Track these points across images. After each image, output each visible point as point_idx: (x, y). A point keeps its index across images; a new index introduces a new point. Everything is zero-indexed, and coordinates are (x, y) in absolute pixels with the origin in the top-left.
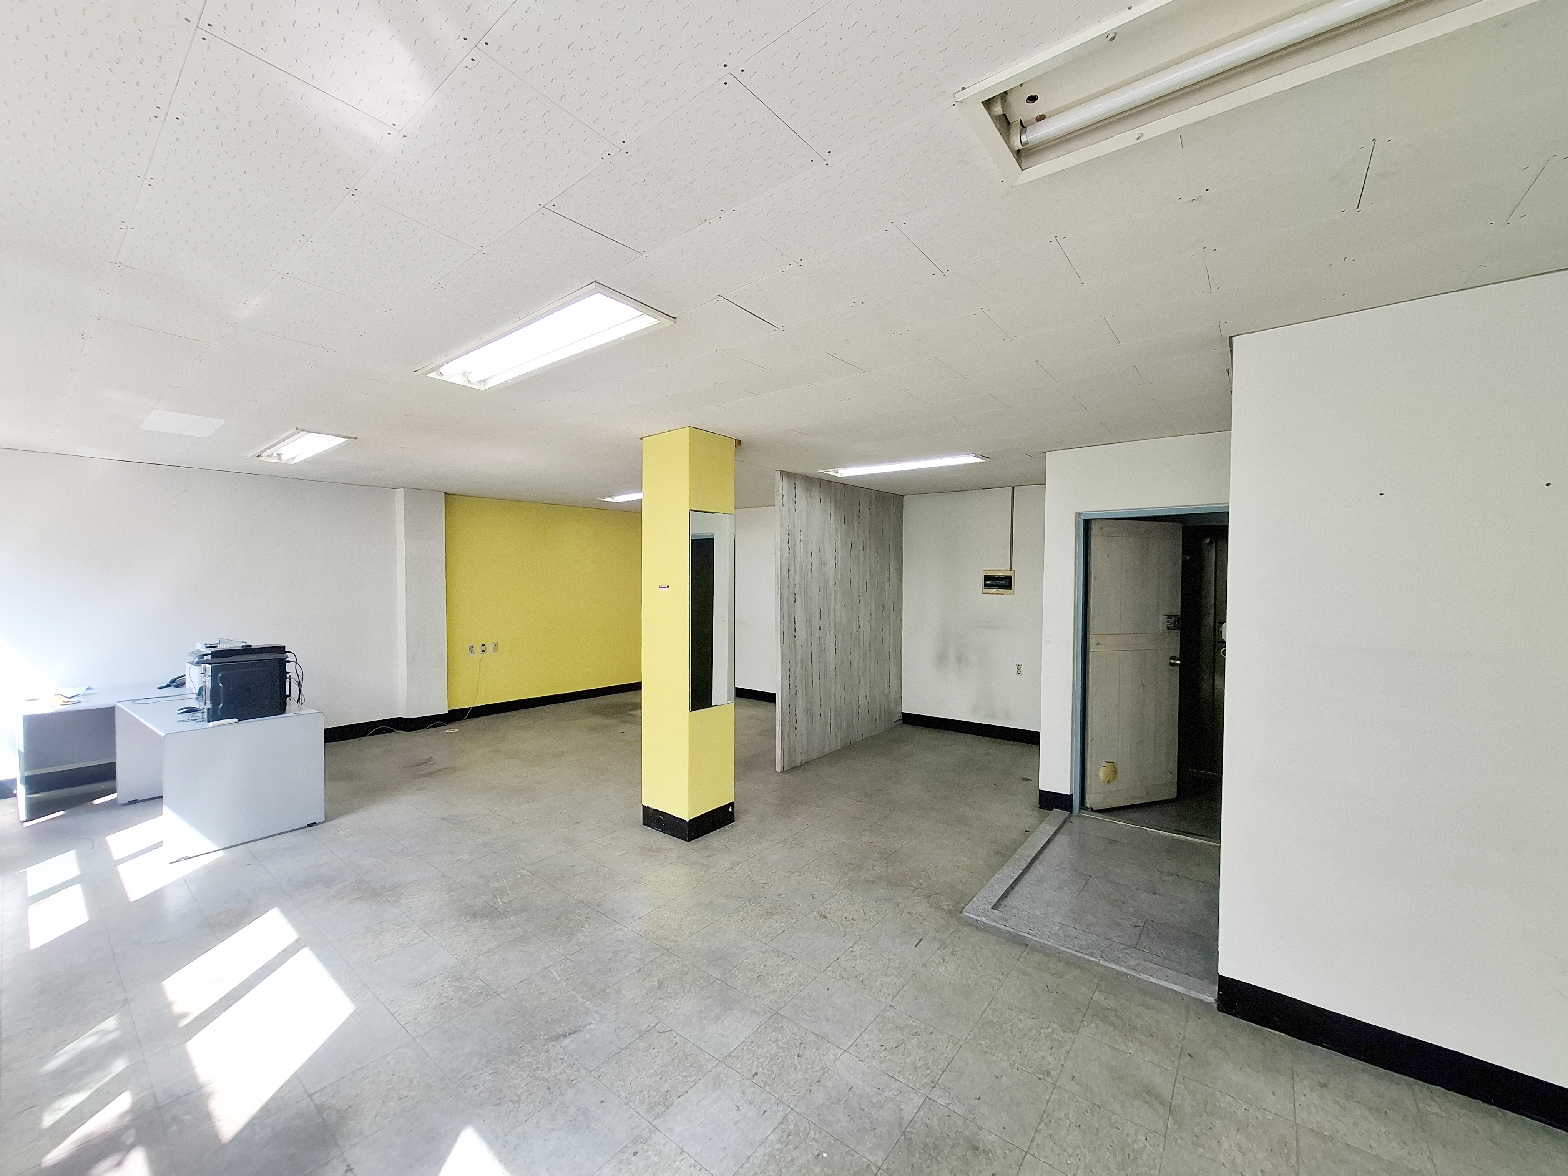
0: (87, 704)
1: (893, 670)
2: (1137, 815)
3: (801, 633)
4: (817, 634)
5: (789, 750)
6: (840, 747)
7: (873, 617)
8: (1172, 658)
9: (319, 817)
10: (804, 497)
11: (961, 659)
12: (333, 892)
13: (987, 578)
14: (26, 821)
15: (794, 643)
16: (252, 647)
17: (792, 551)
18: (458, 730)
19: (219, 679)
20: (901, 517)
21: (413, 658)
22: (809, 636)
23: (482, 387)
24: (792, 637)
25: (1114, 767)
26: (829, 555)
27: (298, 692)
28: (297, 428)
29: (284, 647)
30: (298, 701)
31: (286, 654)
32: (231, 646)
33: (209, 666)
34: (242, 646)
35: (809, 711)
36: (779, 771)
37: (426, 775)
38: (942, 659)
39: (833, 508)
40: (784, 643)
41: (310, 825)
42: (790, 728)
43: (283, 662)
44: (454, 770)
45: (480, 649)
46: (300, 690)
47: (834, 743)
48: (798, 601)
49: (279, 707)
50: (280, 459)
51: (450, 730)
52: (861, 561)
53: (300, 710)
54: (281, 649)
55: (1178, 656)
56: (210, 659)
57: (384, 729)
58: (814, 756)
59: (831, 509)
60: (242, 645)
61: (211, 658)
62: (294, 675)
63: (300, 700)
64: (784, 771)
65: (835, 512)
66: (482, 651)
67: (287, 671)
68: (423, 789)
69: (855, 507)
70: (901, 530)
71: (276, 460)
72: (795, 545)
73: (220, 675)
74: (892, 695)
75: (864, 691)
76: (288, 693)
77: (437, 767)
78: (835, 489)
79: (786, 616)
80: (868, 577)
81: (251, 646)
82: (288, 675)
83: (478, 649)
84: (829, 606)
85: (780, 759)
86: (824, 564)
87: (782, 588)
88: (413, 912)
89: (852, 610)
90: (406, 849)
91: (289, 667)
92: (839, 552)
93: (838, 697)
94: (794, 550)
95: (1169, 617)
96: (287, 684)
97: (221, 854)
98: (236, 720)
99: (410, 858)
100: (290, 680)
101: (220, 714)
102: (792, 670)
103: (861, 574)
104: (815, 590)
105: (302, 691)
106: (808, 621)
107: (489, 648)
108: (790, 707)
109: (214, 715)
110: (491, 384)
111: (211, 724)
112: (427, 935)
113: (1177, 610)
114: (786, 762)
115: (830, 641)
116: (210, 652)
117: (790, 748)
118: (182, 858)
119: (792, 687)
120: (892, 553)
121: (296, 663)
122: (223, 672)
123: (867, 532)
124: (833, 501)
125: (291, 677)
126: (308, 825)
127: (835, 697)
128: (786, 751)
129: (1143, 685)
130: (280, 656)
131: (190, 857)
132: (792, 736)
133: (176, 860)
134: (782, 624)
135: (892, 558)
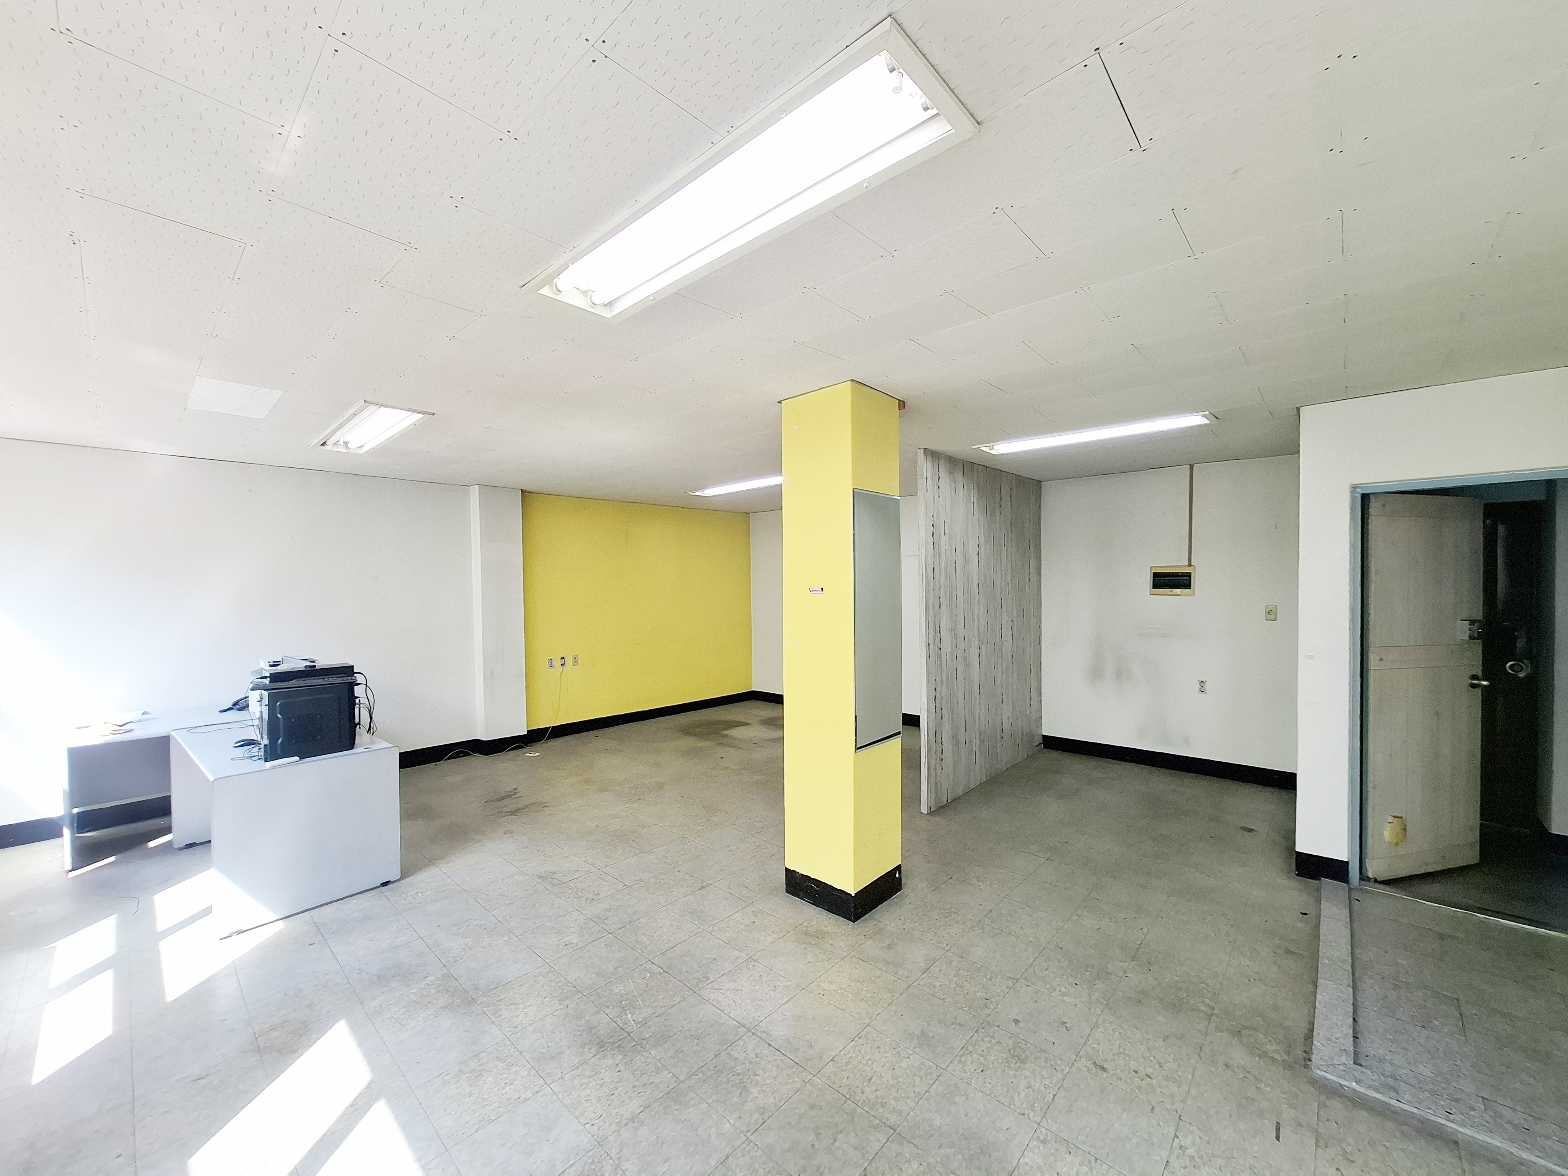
0: (140, 733)
1: (1034, 687)
2: (1436, 888)
3: (947, 645)
4: (962, 645)
5: (935, 787)
6: (985, 780)
7: (1015, 625)
8: (1474, 677)
9: (394, 873)
10: (948, 481)
11: (1120, 674)
12: (415, 994)
13: (1156, 575)
14: (71, 871)
15: (940, 657)
16: (317, 668)
17: (937, 547)
18: (539, 754)
19: (278, 709)
20: (1040, 507)
21: (492, 674)
22: (954, 648)
23: (607, 314)
24: (937, 649)
25: (1404, 824)
26: (972, 549)
27: (369, 719)
28: (365, 400)
29: (353, 667)
30: (369, 729)
31: (355, 675)
32: (293, 666)
33: (265, 693)
34: (305, 667)
35: (955, 738)
36: (926, 813)
37: (514, 813)
38: (1096, 673)
39: (976, 495)
40: (929, 657)
41: (385, 884)
42: (936, 759)
43: (352, 685)
44: (544, 805)
45: (559, 662)
46: (371, 718)
47: (978, 776)
48: (944, 607)
49: (349, 743)
50: (347, 448)
51: (531, 753)
52: (1003, 558)
53: (372, 743)
54: (349, 670)
55: (1480, 675)
56: (268, 683)
57: (463, 752)
58: (960, 791)
59: (974, 497)
60: (305, 665)
61: (270, 682)
62: (364, 701)
63: (372, 729)
64: (930, 813)
65: (978, 500)
66: (561, 665)
67: (356, 695)
68: (512, 832)
69: (997, 494)
70: (1039, 523)
71: (341, 449)
72: (939, 539)
73: (278, 704)
74: (1033, 715)
75: (1007, 713)
76: (357, 721)
77: (522, 803)
78: (978, 471)
79: (931, 624)
80: (1009, 578)
81: (315, 666)
82: (357, 701)
83: (557, 662)
84: (973, 611)
85: (926, 798)
86: (968, 562)
87: (927, 591)
88: (519, 1035)
89: (995, 616)
90: (500, 924)
91: (358, 691)
92: (982, 547)
93: (982, 719)
94: (939, 546)
95: (1472, 622)
96: (357, 710)
97: (281, 925)
98: (297, 758)
99: (506, 938)
100: (360, 706)
101: (279, 752)
102: (938, 690)
103: (1003, 574)
104: (960, 593)
105: (373, 718)
106: (953, 630)
107: (569, 661)
108: (936, 734)
109: (272, 754)
110: (621, 306)
111: (269, 764)
112: (541, 1082)
113: (1479, 615)
114: (932, 803)
115: (974, 653)
116: (268, 675)
117: (936, 784)
118: (235, 933)
119: (937, 709)
120: (1032, 548)
121: (367, 686)
122: (282, 701)
123: (1009, 523)
124: (975, 488)
125: (361, 702)
126: (381, 884)
127: (979, 719)
128: (933, 786)
129: (1437, 714)
130: (349, 679)
131: (243, 930)
132: (939, 768)
133: (227, 935)
134: (928, 634)
135: (1032, 554)
